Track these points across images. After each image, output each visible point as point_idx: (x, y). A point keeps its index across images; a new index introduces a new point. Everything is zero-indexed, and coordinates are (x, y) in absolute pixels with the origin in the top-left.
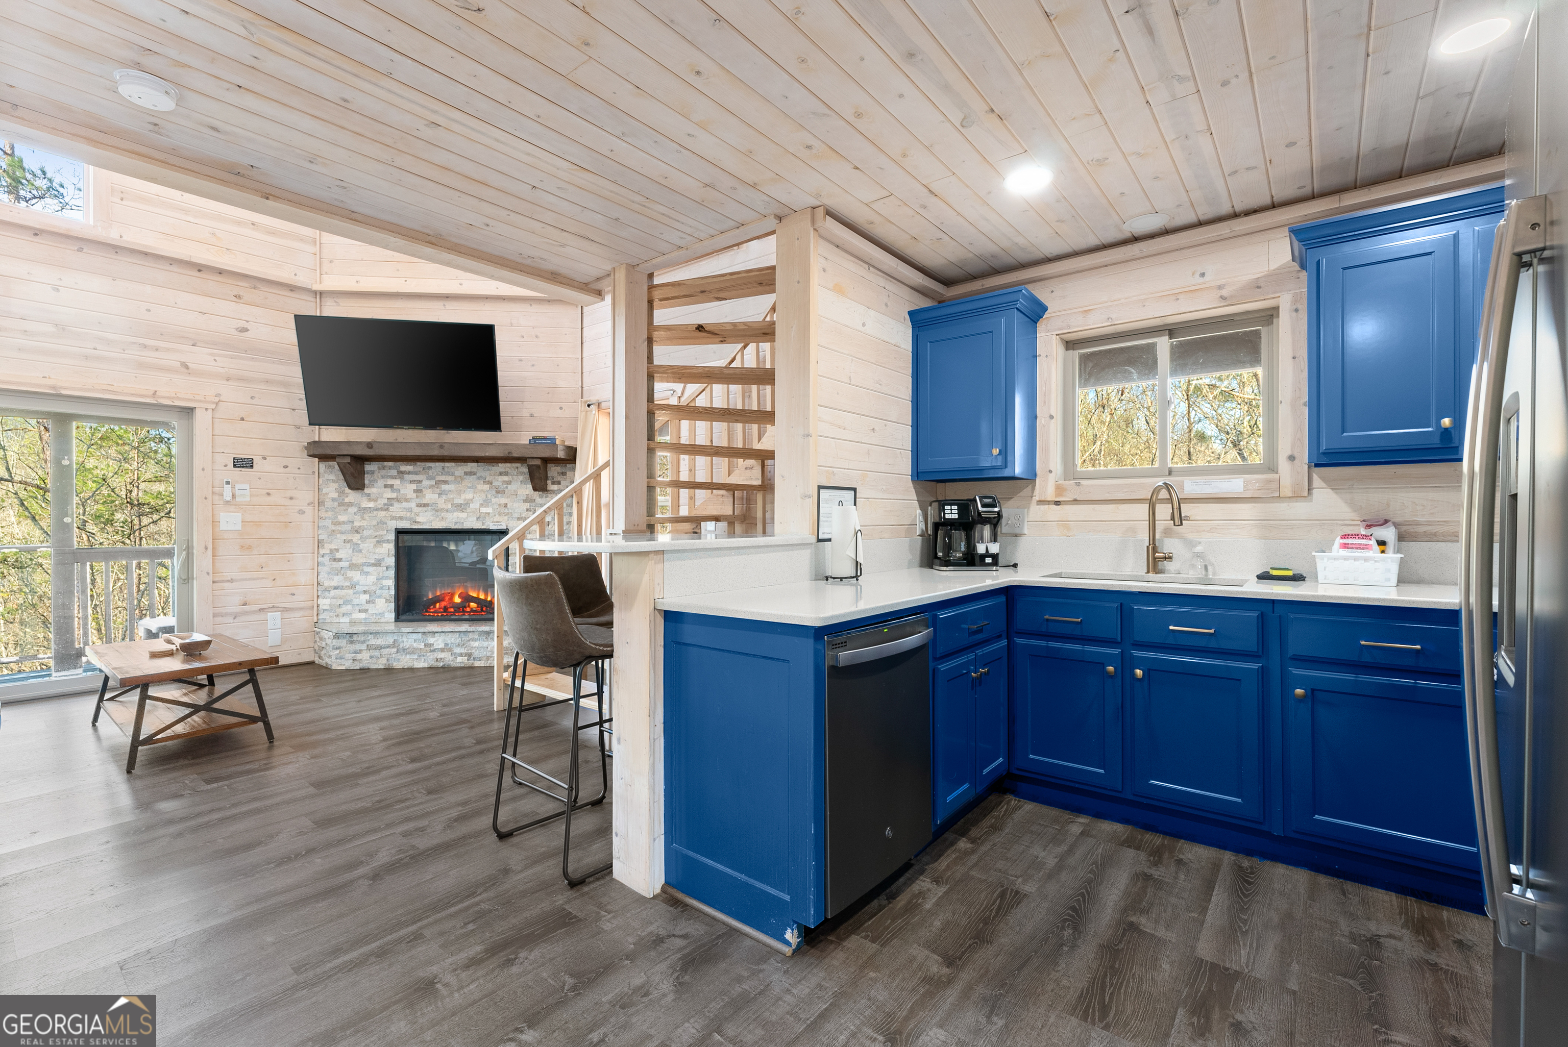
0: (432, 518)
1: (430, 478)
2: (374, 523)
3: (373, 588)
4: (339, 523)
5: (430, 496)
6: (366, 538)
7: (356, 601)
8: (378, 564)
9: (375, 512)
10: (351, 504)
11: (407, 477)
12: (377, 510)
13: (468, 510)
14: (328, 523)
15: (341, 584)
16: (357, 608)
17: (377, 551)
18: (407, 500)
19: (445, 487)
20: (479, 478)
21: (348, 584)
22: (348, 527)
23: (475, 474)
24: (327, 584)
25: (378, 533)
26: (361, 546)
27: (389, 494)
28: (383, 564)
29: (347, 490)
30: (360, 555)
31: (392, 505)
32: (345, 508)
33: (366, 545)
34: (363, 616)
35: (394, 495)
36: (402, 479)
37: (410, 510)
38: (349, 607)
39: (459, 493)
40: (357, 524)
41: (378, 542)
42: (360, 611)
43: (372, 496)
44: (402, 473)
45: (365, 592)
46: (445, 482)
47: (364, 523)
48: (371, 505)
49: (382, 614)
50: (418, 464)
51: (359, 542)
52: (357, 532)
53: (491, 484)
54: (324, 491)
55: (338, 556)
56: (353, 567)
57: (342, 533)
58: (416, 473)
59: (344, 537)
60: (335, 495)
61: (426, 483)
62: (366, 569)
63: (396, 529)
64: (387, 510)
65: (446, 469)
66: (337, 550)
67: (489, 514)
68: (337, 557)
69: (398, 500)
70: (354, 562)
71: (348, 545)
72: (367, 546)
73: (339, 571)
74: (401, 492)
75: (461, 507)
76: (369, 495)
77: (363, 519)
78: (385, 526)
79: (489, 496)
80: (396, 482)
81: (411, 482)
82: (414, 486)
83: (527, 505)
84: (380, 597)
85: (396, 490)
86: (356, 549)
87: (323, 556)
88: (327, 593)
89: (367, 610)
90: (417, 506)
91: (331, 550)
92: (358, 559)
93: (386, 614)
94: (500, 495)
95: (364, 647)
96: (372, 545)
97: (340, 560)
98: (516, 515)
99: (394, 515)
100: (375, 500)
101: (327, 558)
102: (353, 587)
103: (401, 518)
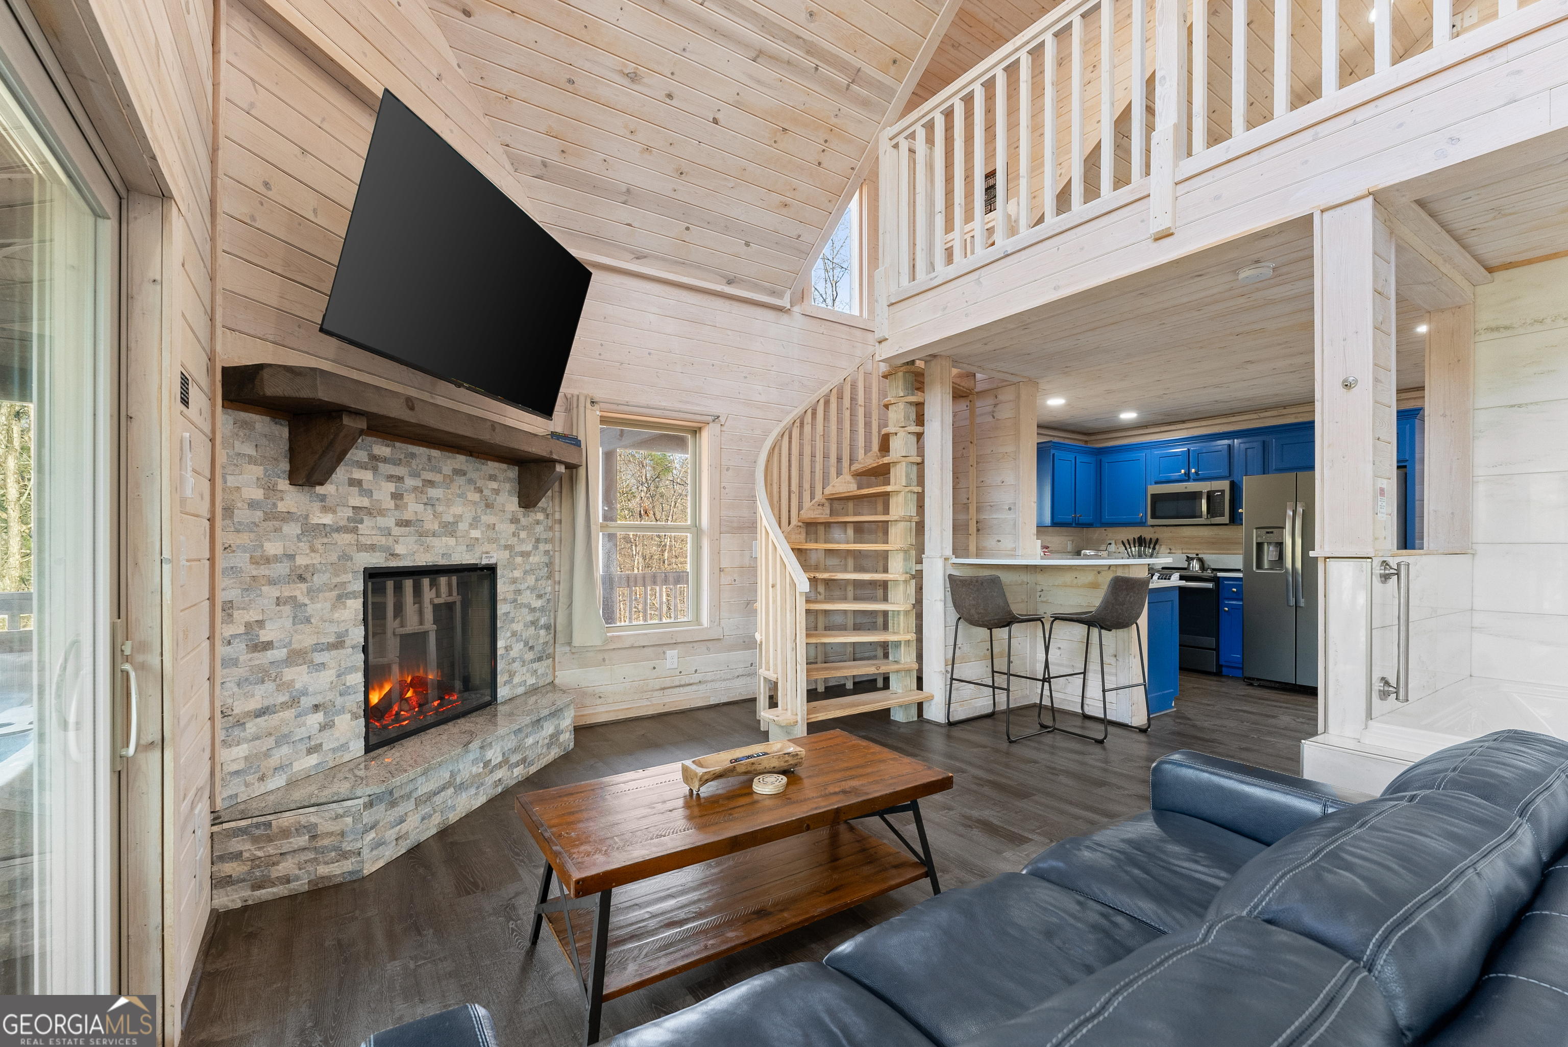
0: (416, 547)
1: (415, 475)
2: (334, 558)
3: (330, 696)
4: (268, 560)
5: (413, 508)
6: (319, 590)
7: (301, 733)
8: (338, 644)
9: (335, 535)
10: (288, 517)
11: (385, 469)
12: (338, 530)
13: (459, 534)
14: (241, 560)
15: (266, 703)
16: (303, 747)
17: (336, 615)
18: (382, 513)
19: (433, 493)
20: (471, 481)
21: (282, 698)
22: (282, 569)
23: (465, 474)
24: (240, 707)
25: (338, 580)
26: (310, 609)
27: (356, 500)
28: (348, 643)
29: (283, 484)
30: (307, 629)
31: (361, 522)
32: (277, 524)
33: (319, 606)
34: (313, 760)
35: (365, 502)
36: (375, 469)
37: (388, 533)
38: (285, 750)
39: (449, 503)
40: (301, 561)
41: (339, 597)
42: (310, 751)
43: (330, 502)
44: (374, 458)
45: (316, 707)
46: (431, 483)
47: (316, 559)
48: (327, 519)
49: (344, 747)
50: (398, 444)
51: (307, 601)
52: (301, 578)
53: (481, 492)
54: (231, 481)
55: (265, 635)
56: (296, 657)
57: (272, 582)
58: (397, 463)
59: (272, 592)
60: (257, 494)
61: (410, 482)
62: (319, 658)
63: (366, 570)
64: (355, 530)
65: (433, 461)
66: (261, 623)
67: (477, 539)
68: (262, 639)
69: (369, 512)
70: (295, 646)
71: (287, 610)
72: (318, 608)
73: (262, 675)
74: (374, 497)
75: (449, 529)
76: (323, 498)
77: (313, 550)
78: (349, 563)
79: (479, 511)
80: (366, 476)
81: (390, 478)
82: (391, 487)
83: (513, 527)
84: (342, 711)
85: (365, 490)
86: (301, 618)
87: (229, 643)
88: (236, 732)
89: (321, 745)
90: (397, 525)
91: (248, 625)
92: (305, 639)
93: (351, 744)
94: (488, 511)
95: (411, 805)
96: (328, 605)
97: (268, 646)
98: (503, 542)
99: (363, 540)
100: (334, 512)
101: (239, 649)
102: (294, 701)
103: (372, 548)
